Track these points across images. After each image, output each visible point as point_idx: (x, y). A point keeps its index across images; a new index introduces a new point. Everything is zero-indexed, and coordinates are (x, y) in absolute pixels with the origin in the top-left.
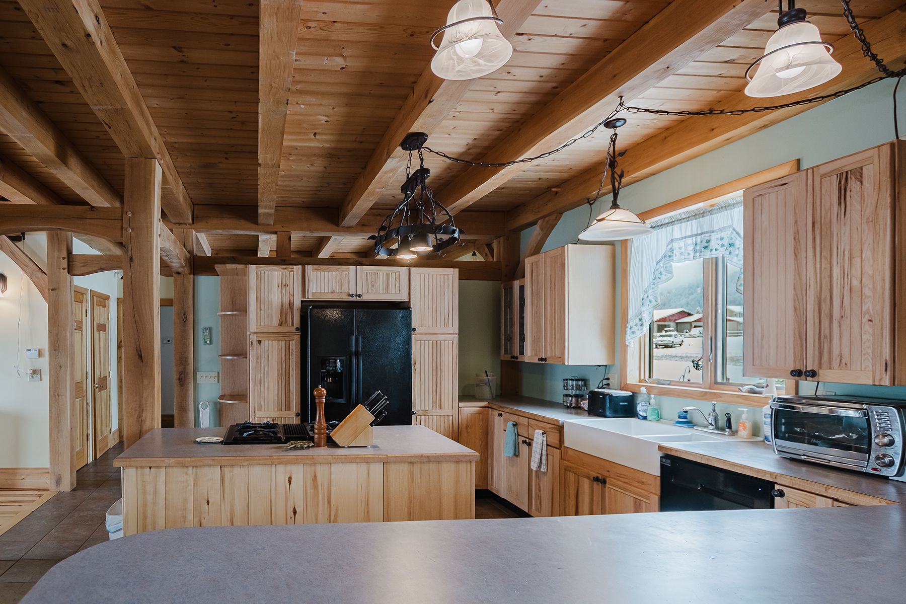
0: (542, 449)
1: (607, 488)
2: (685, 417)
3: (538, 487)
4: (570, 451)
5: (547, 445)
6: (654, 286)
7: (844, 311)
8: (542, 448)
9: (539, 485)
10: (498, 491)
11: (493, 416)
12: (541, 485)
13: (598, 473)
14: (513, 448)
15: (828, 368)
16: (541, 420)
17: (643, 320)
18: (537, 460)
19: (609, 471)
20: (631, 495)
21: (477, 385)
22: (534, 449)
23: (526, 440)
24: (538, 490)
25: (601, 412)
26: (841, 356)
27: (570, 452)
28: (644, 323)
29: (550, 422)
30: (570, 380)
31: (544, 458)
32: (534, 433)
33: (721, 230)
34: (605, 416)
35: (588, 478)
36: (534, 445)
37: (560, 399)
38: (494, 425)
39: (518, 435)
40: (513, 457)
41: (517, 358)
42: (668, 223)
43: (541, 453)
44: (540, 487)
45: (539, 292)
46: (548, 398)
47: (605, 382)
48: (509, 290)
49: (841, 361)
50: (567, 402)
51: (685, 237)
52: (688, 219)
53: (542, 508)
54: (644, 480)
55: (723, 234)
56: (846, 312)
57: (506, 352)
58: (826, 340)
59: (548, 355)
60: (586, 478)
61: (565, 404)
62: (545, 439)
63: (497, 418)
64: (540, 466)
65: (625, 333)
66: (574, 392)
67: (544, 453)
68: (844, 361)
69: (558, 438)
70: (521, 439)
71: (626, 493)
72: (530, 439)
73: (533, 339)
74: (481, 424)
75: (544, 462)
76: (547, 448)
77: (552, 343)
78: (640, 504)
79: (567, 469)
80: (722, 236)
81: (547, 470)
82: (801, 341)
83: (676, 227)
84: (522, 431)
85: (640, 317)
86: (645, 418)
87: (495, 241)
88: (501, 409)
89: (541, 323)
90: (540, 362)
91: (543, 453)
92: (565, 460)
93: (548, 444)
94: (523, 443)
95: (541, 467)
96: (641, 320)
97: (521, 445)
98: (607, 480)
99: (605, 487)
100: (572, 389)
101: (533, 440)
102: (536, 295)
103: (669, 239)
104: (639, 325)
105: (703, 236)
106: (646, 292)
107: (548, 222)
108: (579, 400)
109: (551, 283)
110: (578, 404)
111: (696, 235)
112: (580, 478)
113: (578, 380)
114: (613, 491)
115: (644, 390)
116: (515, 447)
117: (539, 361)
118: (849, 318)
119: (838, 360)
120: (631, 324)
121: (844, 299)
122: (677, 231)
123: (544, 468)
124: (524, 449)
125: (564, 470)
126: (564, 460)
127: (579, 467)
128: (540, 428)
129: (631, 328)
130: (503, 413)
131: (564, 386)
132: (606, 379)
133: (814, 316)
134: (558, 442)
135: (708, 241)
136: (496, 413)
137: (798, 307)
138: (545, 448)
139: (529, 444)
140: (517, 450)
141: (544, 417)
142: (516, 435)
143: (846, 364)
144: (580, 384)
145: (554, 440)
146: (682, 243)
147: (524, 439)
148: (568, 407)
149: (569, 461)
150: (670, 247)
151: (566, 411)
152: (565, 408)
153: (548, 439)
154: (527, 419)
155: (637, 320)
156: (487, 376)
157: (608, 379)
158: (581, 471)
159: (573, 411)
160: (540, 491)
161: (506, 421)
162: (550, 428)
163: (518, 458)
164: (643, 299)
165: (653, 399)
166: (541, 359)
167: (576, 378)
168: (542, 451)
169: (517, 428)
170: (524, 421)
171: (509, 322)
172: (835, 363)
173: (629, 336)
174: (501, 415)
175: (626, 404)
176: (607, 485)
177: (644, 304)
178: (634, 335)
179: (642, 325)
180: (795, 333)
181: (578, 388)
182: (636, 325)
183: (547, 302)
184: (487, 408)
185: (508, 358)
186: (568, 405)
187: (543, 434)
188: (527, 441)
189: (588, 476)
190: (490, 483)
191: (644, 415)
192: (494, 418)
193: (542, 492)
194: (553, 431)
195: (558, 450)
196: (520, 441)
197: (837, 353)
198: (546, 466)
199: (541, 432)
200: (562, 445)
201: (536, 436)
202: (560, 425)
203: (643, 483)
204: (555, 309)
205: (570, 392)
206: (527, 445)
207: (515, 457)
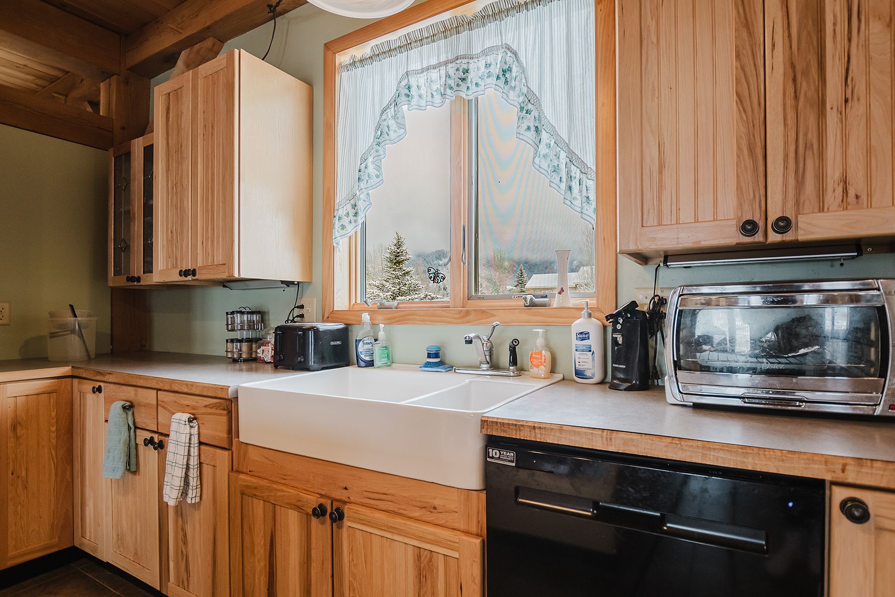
0: (189, 455)
1: (345, 529)
2: (436, 355)
3: (181, 534)
4: (251, 451)
5: (200, 443)
6: (378, 148)
7: (850, 87)
8: (189, 451)
9: (183, 530)
10: (95, 549)
11: (82, 394)
12: (189, 530)
13: (322, 496)
14: (123, 459)
15: (816, 210)
16: (185, 390)
17: (358, 207)
18: (178, 482)
19: (346, 489)
20: (407, 540)
21: (53, 335)
22: (170, 457)
23: (152, 438)
24: (180, 542)
25: (300, 362)
26: (845, 181)
27: (253, 454)
28: (360, 213)
29: (205, 394)
30: (237, 312)
31: (194, 473)
32: (170, 422)
33: (485, 53)
34: (308, 369)
35: (298, 508)
36: (171, 447)
37: (219, 349)
38: (85, 411)
39: (136, 428)
40: (123, 476)
41: (138, 279)
42: (400, 47)
43: (188, 465)
44: (185, 536)
45: (180, 147)
46: (197, 350)
47: (297, 312)
48: (125, 158)
49: (845, 191)
50: (232, 352)
51: (428, 68)
52: (433, 38)
53: (191, 579)
54: (436, 502)
55: (490, 59)
56: (856, 90)
57: (117, 273)
58: (809, 153)
59: (200, 264)
60: (291, 509)
61: (230, 355)
62: (195, 431)
63: (91, 398)
64: (184, 493)
65: (332, 226)
66: (245, 334)
67: (194, 462)
68: (852, 192)
69: (225, 427)
70: (143, 435)
71: (396, 537)
72: (161, 434)
73: (170, 238)
74: (54, 414)
75: (193, 482)
76: (199, 449)
77: (207, 238)
78: (430, 560)
79: (246, 493)
80: (489, 62)
81: (201, 499)
82: (755, 161)
83: (414, 53)
84: (145, 419)
85: (352, 202)
86: (370, 364)
87: (102, 84)
88: (98, 378)
89: (185, 203)
90: (183, 278)
91: (191, 463)
92: (243, 473)
93: (202, 440)
94: (146, 445)
95: (187, 494)
96: (354, 206)
97: (142, 448)
98: (346, 509)
99: (340, 527)
100: (242, 329)
101: (168, 436)
102: (175, 152)
103: (401, 72)
104: (351, 215)
105: (458, 61)
106: (364, 159)
107: (198, 52)
108: (254, 346)
109: (205, 126)
110: (251, 354)
111: (446, 63)
112: (278, 508)
113: (252, 313)
114: (358, 532)
115: (366, 317)
116: (129, 456)
117: (181, 275)
118: (863, 100)
119: (839, 191)
120: (341, 212)
121: (851, 64)
122: (417, 58)
123: (192, 496)
124: (149, 456)
125: (239, 495)
126: (239, 472)
127: (275, 486)
128: (183, 409)
129: (340, 218)
130: (102, 384)
131: (227, 325)
132: (298, 307)
133: (784, 105)
134: (224, 435)
135: (466, 71)
136: (88, 386)
137: (746, 94)
138: (194, 451)
139: (161, 446)
140: (133, 460)
141: (192, 384)
142: (129, 428)
143: (857, 197)
144: (255, 319)
145: (216, 428)
146: (422, 79)
147: (148, 435)
148: (235, 361)
149: (250, 473)
150: (404, 83)
151: (230, 367)
152: (230, 363)
153: (203, 431)
154: (155, 391)
155: (349, 207)
156: (75, 316)
157: (302, 307)
158: (279, 494)
159: (244, 366)
160: (185, 542)
161: (109, 401)
162: (206, 406)
163: (137, 477)
164: (360, 171)
165: (381, 330)
166: (186, 273)
167: (248, 310)
168: (188, 460)
169: (133, 414)
170: (149, 397)
171: (124, 217)
172: (833, 196)
173: (338, 231)
174: (99, 390)
175: (338, 343)
176: (347, 523)
177: (362, 178)
178: (344, 232)
179: (356, 214)
180: (739, 148)
181: (251, 326)
182: (348, 215)
183: (196, 162)
184: (69, 380)
185: (121, 282)
186: (235, 356)
187: (190, 421)
188: (156, 441)
189: (299, 504)
190: (78, 533)
191: (367, 358)
192: (85, 399)
193: (190, 545)
194: (213, 411)
195: (226, 453)
196: (140, 441)
197: (837, 175)
198: (198, 490)
199: (186, 416)
200: (235, 440)
201: (174, 426)
202: (230, 396)
203: (435, 508)
204: (213, 174)
205: (237, 335)
206: (155, 449)
207: (130, 476)
